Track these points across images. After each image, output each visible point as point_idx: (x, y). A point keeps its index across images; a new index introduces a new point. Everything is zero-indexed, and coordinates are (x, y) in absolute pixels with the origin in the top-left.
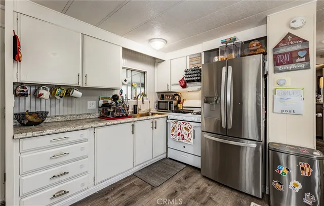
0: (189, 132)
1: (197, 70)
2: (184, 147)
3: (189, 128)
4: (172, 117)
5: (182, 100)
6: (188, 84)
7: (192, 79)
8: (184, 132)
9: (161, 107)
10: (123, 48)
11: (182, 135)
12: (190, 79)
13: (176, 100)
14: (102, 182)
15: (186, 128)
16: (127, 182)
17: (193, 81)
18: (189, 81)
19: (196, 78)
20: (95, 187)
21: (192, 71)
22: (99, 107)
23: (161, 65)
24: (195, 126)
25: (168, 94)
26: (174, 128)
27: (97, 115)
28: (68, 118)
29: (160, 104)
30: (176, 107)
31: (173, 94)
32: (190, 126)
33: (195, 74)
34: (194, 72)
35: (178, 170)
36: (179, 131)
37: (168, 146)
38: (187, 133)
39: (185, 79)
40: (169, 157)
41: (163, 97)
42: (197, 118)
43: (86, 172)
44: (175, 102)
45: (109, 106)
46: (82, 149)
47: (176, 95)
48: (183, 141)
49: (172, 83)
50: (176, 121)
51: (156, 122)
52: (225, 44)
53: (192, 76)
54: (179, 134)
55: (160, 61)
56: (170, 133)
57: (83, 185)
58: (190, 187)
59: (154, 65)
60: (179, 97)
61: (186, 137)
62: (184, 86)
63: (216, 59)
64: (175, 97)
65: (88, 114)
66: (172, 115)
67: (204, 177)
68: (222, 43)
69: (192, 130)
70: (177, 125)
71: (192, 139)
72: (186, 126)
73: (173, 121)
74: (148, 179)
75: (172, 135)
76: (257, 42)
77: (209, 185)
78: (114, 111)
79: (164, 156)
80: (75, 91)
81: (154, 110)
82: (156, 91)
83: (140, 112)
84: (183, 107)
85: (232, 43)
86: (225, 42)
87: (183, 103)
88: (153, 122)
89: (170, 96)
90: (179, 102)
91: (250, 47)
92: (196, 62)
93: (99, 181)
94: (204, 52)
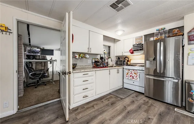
0: (137, 75)
1: (140, 44)
2: (134, 82)
3: (136, 73)
4: (127, 68)
5: (129, 60)
6: (134, 52)
7: (137, 49)
8: (134, 75)
9: (118, 63)
10: (103, 35)
11: (132, 77)
12: (136, 49)
13: (126, 60)
14: (98, 94)
15: (135, 73)
16: (108, 96)
17: (138, 50)
18: (135, 50)
19: (140, 49)
20: (96, 96)
21: (137, 45)
22: (92, 63)
23: (118, 43)
24: (140, 72)
25: (122, 57)
26: (128, 73)
27: (92, 66)
28: (82, 67)
29: (118, 62)
30: (127, 63)
31: (125, 57)
32: (137, 72)
33: (139, 46)
34: (138, 46)
35: (131, 93)
36: (131, 75)
37: (124, 82)
38: (136, 76)
39: (133, 49)
40: (124, 87)
41: (119, 58)
42: (141, 68)
43: (93, 89)
44: (126, 61)
45: (98, 62)
46: (92, 79)
47: (126, 57)
48: (133, 79)
49: (125, 51)
50: (129, 70)
51: (119, 70)
52: (158, 31)
53: (137, 47)
54: (131, 76)
55: (117, 40)
56: (125, 75)
57: (92, 94)
58: (140, 100)
59: (115, 43)
60: (128, 58)
61: (135, 77)
62: (132, 53)
63: (152, 39)
64: (126, 58)
65: (88, 65)
66: (125, 67)
67: (146, 96)
68: (157, 31)
69: (138, 74)
70: (130, 72)
71: (138, 78)
72: (135, 72)
73: (127, 70)
74: (118, 95)
75: (127, 76)
76: (178, 30)
77: (150, 100)
78: (100, 64)
79: (122, 87)
80: (87, 55)
81: (115, 65)
82: (116, 55)
83: (109, 65)
84: (130, 63)
85: (163, 31)
86: (159, 30)
87: (130, 62)
88: (117, 70)
89: (123, 58)
90: (128, 61)
91: (173, 32)
92: (139, 41)
93: (97, 94)
94: (144, 35)
